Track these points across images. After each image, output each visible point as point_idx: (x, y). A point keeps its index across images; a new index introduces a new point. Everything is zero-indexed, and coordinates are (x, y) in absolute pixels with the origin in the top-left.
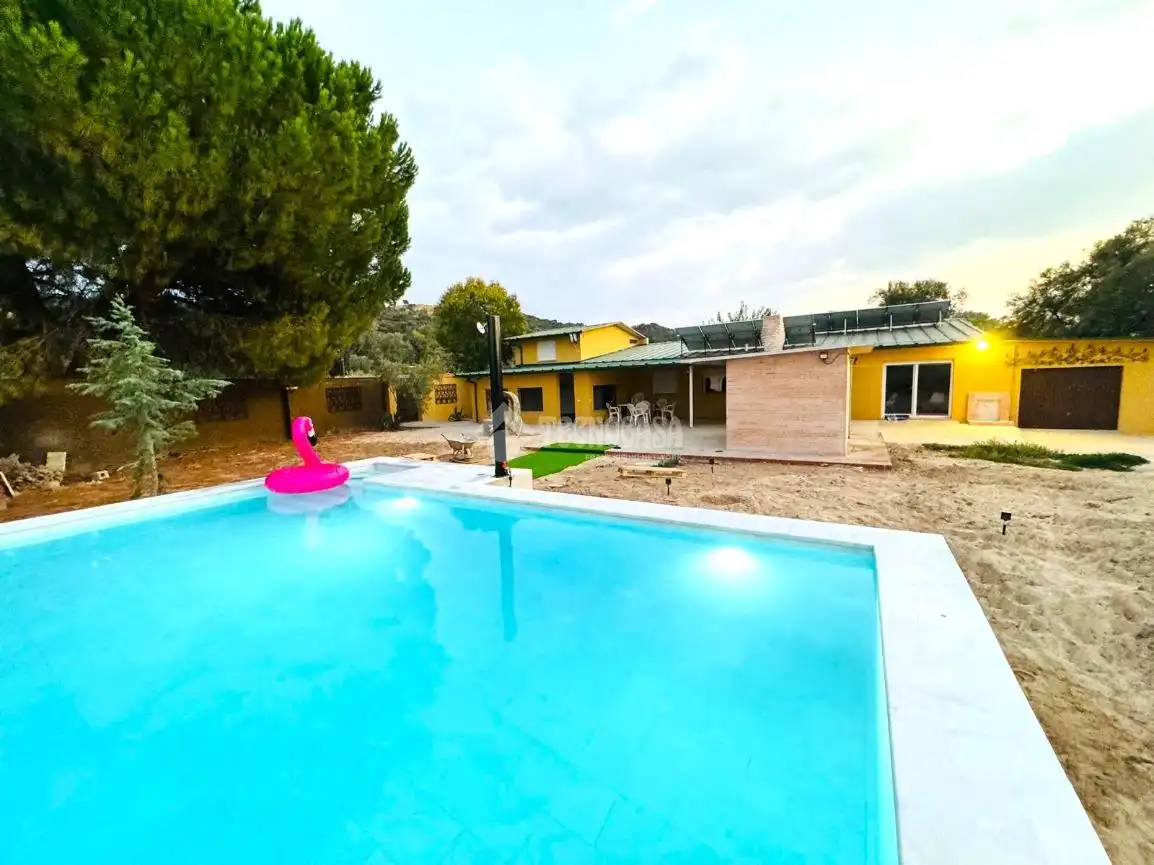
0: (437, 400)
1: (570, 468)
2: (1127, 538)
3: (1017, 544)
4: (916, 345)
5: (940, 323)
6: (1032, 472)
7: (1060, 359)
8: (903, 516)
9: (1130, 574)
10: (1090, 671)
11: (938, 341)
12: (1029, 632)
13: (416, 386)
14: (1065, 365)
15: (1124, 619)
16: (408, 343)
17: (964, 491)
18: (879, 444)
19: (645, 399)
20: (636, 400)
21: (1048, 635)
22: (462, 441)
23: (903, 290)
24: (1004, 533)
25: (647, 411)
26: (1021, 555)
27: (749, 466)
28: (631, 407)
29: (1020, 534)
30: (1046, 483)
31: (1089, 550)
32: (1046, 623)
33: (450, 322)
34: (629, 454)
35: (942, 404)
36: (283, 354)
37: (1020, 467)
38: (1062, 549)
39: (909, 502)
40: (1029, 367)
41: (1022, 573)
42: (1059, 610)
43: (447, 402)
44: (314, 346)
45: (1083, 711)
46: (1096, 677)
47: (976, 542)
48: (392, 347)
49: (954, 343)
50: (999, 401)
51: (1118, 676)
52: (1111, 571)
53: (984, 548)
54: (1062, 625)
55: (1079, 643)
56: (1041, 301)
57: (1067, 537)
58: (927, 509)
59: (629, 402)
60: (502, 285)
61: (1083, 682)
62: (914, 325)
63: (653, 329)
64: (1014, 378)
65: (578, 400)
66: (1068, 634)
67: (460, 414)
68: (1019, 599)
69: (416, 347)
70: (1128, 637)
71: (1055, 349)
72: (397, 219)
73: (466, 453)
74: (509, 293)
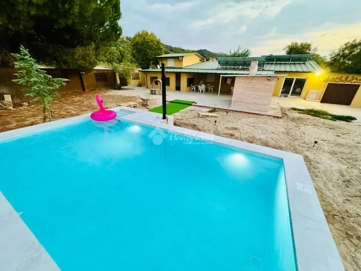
0: (133, 78)
1: (182, 111)
2: (348, 151)
3: (317, 150)
4: (297, 72)
5: (306, 63)
6: (323, 121)
7: (341, 81)
8: (285, 138)
9: (346, 162)
10: (328, 190)
11: (305, 71)
12: (315, 178)
13: (126, 74)
14: (343, 83)
15: (341, 177)
16: (118, 52)
17: (303, 128)
18: (278, 107)
19: (203, 84)
20: (201, 84)
21: (320, 179)
22: (146, 98)
23: (296, 46)
24: (313, 147)
25: (204, 88)
26: (317, 154)
27: (238, 113)
28: (199, 87)
29: (318, 147)
30: (326, 126)
31: (336, 154)
32: (320, 176)
33: (136, 48)
34: (200, 106)
35: (299, 92)
36: (80, 62)
37: (319, 119)
38: (329, 153)
39: (287, 132)
40: (330, 82)
41: (316, 160)
42: (324, 172)
43: (136, 79)
44: (91, 59)
45: (324, 201)
46: (330, 192)
47: (305, 149)
48: (112, 53)
49: (310, 72)
50: (317, 93)
51: (336, 192)
52: (341, 161)
53: (307, 151)
54: (324, 177)
55: (327, 182)
56: (341, 55)
57: (331, 149)
58: (292, 136)
59: (198, 85)
60: (155, 34)
61: (326, 193)
62: (297, 62)
63: (205, 51)
64: (325, 85)
65: (182, 83)
66: (325, 179)
67: (141, 84)
68: (314, 167)
69: (121, 54)
70: (340, 182)
71: (342, 77)
72: (116, 4)
73: (147, 103)
74: (158, 38)
